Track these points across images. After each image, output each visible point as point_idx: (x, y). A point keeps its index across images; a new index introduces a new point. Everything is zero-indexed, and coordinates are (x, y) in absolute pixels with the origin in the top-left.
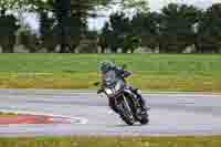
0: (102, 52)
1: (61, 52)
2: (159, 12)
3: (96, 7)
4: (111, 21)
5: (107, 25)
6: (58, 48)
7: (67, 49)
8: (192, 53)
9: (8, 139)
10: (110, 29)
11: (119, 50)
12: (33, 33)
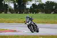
0: (30, 13)
1: (19, 13)
2: (45, 3)
3: (28, 2)
4: (32, 5)
5: (31, 6)
6: (19, 12)
7: (21, 13)
8: (53, 14)
9: (7, 36)
10: (32, 7)
11: (34, 13)
12: (12, 8)
